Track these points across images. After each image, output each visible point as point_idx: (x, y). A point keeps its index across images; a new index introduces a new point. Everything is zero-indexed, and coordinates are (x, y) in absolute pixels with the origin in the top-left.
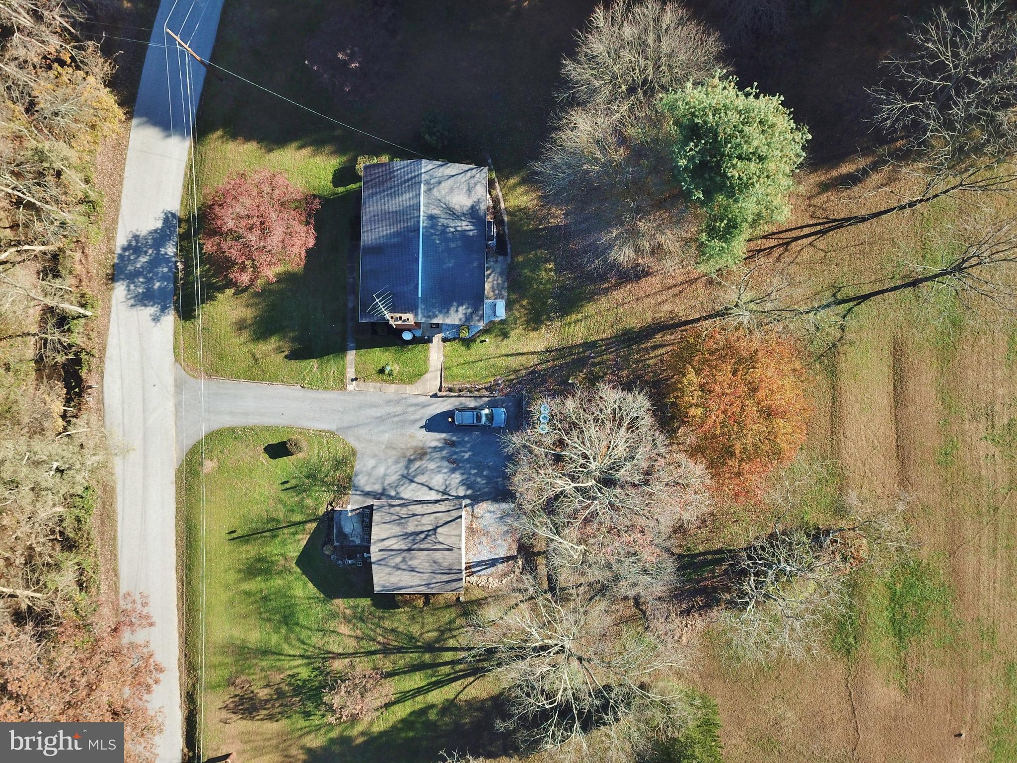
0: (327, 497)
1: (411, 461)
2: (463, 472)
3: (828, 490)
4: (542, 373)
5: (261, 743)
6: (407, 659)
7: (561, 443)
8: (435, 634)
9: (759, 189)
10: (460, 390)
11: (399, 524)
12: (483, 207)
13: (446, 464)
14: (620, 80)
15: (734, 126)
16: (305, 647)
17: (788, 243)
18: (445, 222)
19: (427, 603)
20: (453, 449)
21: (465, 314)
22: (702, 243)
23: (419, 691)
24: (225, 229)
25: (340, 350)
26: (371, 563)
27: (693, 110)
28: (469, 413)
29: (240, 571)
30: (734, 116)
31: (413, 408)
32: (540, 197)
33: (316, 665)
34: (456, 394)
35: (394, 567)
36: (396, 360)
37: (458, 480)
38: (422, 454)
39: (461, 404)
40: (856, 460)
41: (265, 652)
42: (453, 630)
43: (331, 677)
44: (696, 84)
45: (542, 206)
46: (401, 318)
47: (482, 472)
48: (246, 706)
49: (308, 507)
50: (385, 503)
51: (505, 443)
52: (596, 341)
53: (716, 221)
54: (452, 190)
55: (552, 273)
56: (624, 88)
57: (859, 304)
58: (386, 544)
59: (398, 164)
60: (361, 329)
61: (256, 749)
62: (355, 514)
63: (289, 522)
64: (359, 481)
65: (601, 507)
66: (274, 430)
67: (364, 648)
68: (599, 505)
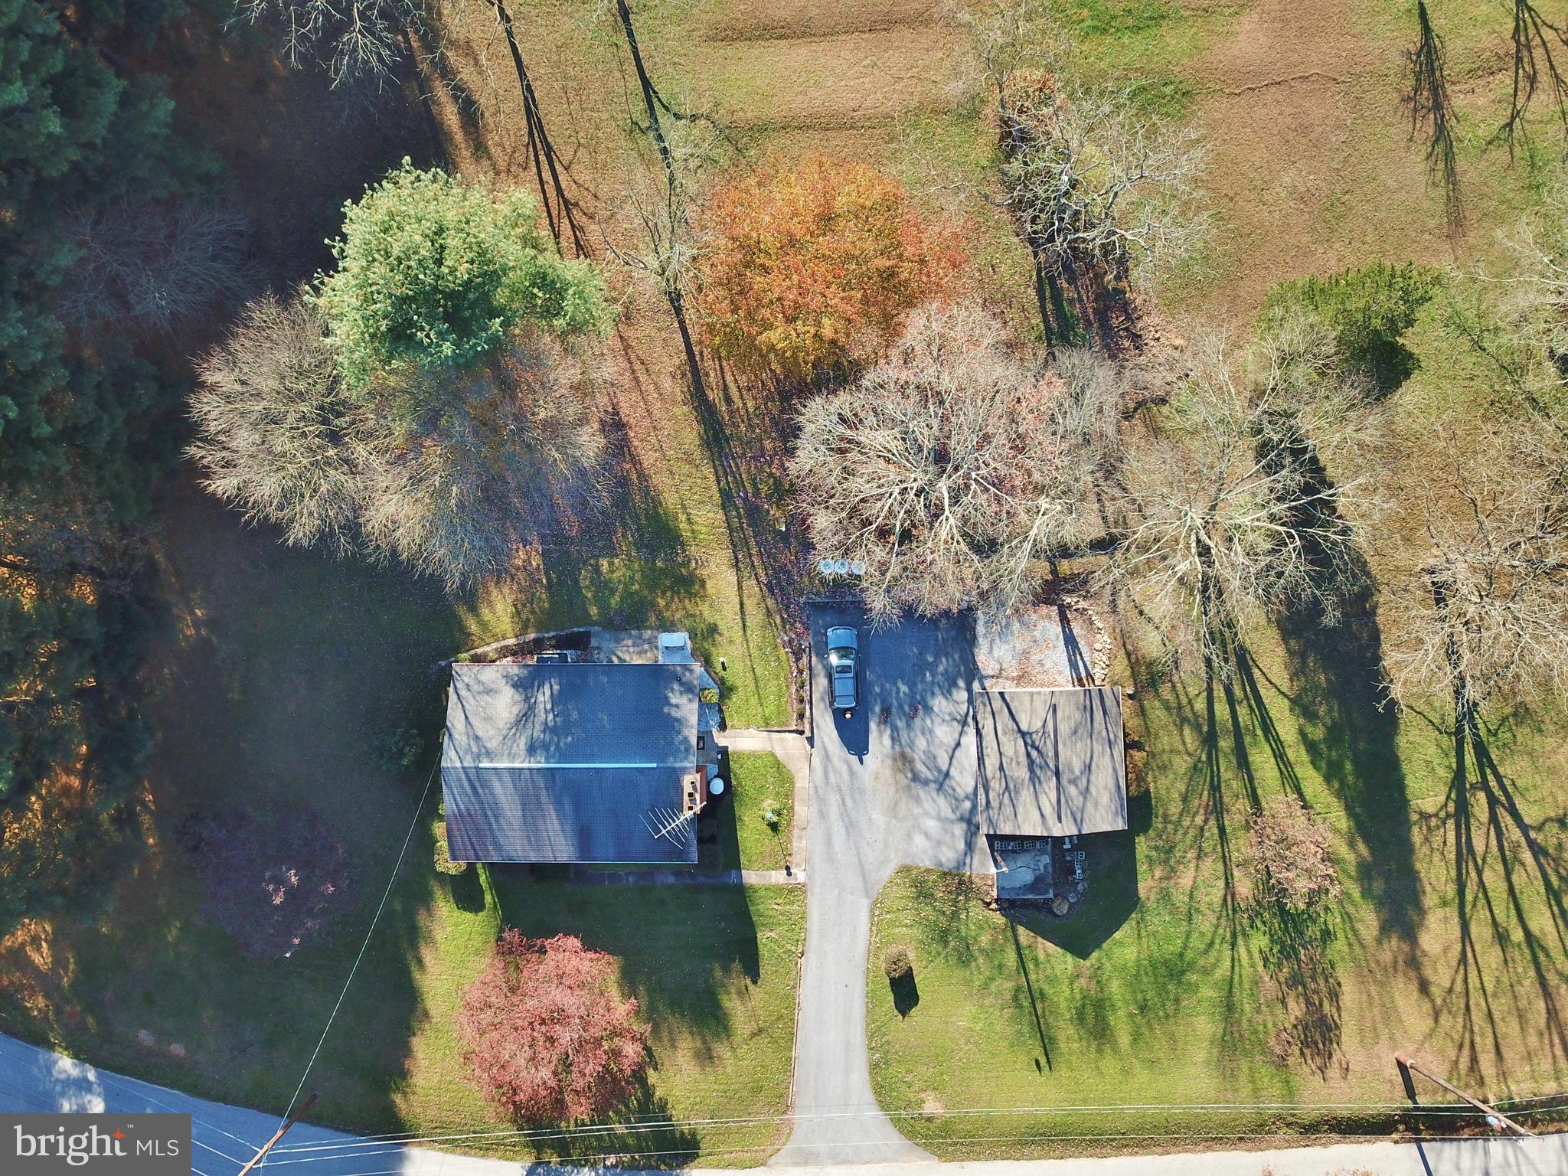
0: (976, 911)
1: (915, 778)
2: (929, 694)
3: (940, 131)
4: (770, 572)
5: (1376, 1010)
6: (1230, 775)
7: (883, 533)
8: (1187, 731)
9: (486, 234)
10: (802, 701)
11: (1017, 793)
12: (515, 670)
13: (917, 722)
14: (319, 458)
15: (392, 271)
16: (1217, 941)
17: (566, 202)
18: (538, 727)
19: (1136, 745)
20: (894, 710)
21: (681, 693)
22: (568, 324)
23: (1280, 755)
24: (552, 1083)
25: (740, 895)
26: (1080, 836)
27: (366, 335)
28: (837, 684)
29: (1100, 1051)
30: (377, 270)
31: (831, 775)
32: (497, 583)
33: (1246, 922)
34: (808, 707)
35: (1085, 798)
36: (756, 803)
37: (944, 702)
38: (903, 760)
39: (822, 699)
40: (894, 91)
41: (1229, 1007)
42: (1179, 704)
43: (1264, 898)
44: (327, 333)
45: (513, 580)
46: (691, 795)
47: (930, 664)
48: (1318, 1037)
49: (994, 942)
50: (985, 815)
51: (884, 621)
52: (720, 490)
53: (535, 306)
54: (488, 719)
55: (616, 561)
56: (331, 452)
57: (655, 92)
58: (1048, 810)
59: (447, 806)
60: (706, 862)
61: (1387, 1019)
62: (1002, 863)
63: (1019, 973)
64: (949, 860)
65: (983, 466)
66: (872, 1001)
67: (1216, 845)
68: (978, 468)
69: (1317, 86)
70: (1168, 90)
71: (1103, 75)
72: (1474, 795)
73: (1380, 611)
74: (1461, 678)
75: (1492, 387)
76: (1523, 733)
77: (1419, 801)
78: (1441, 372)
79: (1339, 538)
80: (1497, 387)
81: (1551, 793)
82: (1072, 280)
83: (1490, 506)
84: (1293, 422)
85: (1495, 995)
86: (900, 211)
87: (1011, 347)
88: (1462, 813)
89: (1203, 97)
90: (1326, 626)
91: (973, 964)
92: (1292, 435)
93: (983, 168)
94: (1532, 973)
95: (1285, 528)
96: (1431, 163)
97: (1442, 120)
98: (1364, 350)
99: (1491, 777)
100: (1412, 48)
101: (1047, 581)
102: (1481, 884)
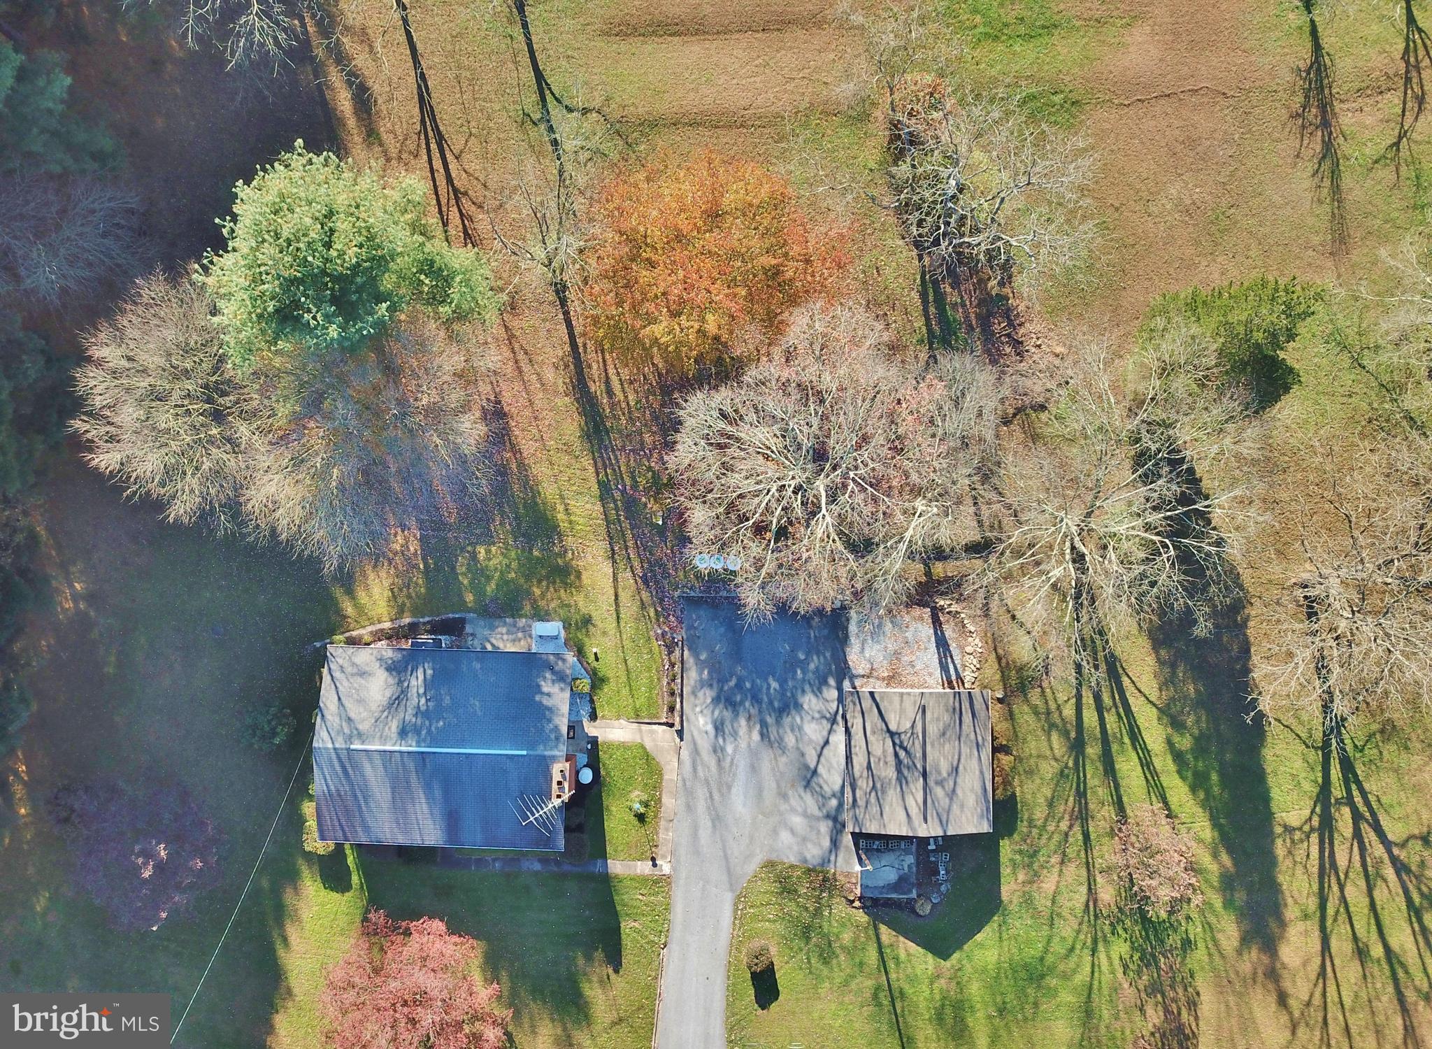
0: (839, 909)
2: (799, 691)
3: (829, 132)
4: (646, 565)
5: (1234, 1021)
6: (1096, 782)
7: (760, 529)
8: (1055, 736)
9: (375, 217)
10: (672, 694)
11: (883, 792)
12: (389, 654)
13: (787, 718)
14: (202, 436)
15: (281, 252)
16: (1078, 946)
17: (456, 191)
18: (410, 711)
19: (1005, 749)
21: (553, 682)
22: (454, 312)
23: (1146, 764)
25: (605, 883)
26: (945, 837)
27: (253, 316)
30: (266, 251)
31: (699, 768)
32: (375, 566)
33: (1107, 929)
34: (678, 700)
35: (951, 799)
36: (625, 794)
37: (814, 700)
39: (694, 692)
40: (785, 91)
41: (1088, 1013)
42: (1048, 709)
43: (1126, 905)
44: (214, 312)
45: (390, 564)
46: (559, 783)
47: (801, 661)
48: (1175, 1045)
49: (856, 939)
50: (851, 813)
51: (757, 617)
52: (599, 482)
53: (421, 292)
54: (360, 701)
55: (493, 549)
56: (214, 431)
57: (547, 84)
58: (915, 811)
59: (318, 786)
60: (573, 850)
61: (1244, 1030)
62: (867, 862)
63: (880, 971)
64: (813, 856)
65: (861, 465)
66: (732, 993)
67: (1079, 851)
68: (856, 468)
69: (1206, 100)
70: (1057, 99)
71: (995, 81)
72: (1339, 810)
73: (1251, 624)
74: (1330, 693)
75: (1370, 404)
76: (1390, 750)
77: (1284, 814)
78: (1320, 388)
79: (1213, 549)
80: (1375, 405)
81: (1416, 810)
82: (956, 285)
83: (1364, 523)
84: (1171, 432)
85: (1353, 1010)
86: (787, 210)
87: (894, 349)
88: (1327, 826)
89: (1092, 106)
90: (1197, 636)
91: (834, 961)
92: (1170, 445)
93: (871, 170)
94: (1390, 989)
95: (1159, 538)
96: (1317, 180)
97: (1330, 138)
98: (1245, 364)
99: (1356, 793)
100: (1302, 65)
101: (921, 582)
102: (1343, 899)
